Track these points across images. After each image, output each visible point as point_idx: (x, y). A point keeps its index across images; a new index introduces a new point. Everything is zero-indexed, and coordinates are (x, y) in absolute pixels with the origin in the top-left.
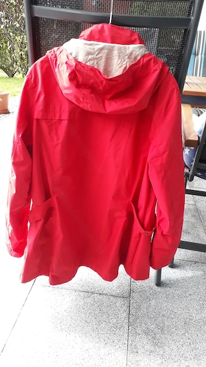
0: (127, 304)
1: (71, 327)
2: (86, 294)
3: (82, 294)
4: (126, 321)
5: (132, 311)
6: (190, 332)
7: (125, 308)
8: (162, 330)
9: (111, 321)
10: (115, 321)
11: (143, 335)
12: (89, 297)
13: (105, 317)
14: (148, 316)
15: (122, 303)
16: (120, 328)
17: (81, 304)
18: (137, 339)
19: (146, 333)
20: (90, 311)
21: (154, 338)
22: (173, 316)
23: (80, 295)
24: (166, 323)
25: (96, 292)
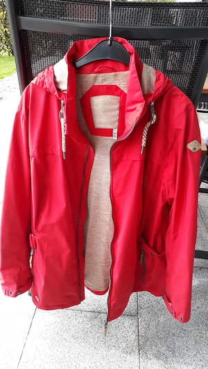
0: (135, 324)
1: (79, 356)
2: (93, 314)
3: (88, 314)
4: (136, 344)
5: (141, 331)
6: (201, 352)
7: (134, 328)
8: (174, 352)
9: (120, 345)
10: (124, 345)
11: (155, 360)
12: (96, 318)
13: (114, 340)
14: (158, 336)
15: (131, 322)
16: (130, 353)
17: (88, 327)
18: (149, 365)
19: (158, 358)
20: (98, 335)
21: (166, 362)
22: (183, 335)
23: (86, 316)
24: (177, 344)
25: (103, 311)
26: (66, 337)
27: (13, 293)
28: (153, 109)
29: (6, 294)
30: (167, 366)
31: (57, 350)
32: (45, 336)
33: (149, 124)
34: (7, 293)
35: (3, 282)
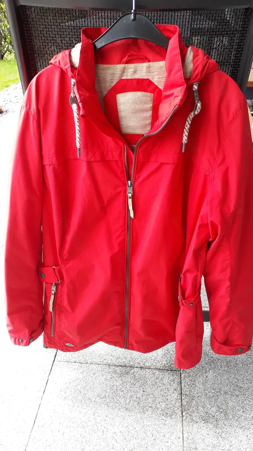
0: (177, 380)
1: (107, 418)
2: (123, 369)
3: (118, 370)
4: (178, 404)
5: (184, 389)
7: (175, 385)
8: (226, 414)
9: (159, 406)
10: (163, 405)
11: (202, 424)
12: (128, 373)
13: (150, 400)
14: (206, 395)
15: (171, 378)
16: (171, 416)
17: (117, 384)
18: (195, 429)
19: (206, 421)
20: (130, 394)
21: (216, 426)
22: (238, 393)
23: (115, 372)
24: (230, 404)
25: (136, 365)
26: (91, 397)
27: (25, 342)
28: (196, 94)
29: (15, 343)
30: (218, 431)
31: (80, 412)
32: (65, 395)
33: (192, 114)
34: (17, 342)
35: (11, 328)
